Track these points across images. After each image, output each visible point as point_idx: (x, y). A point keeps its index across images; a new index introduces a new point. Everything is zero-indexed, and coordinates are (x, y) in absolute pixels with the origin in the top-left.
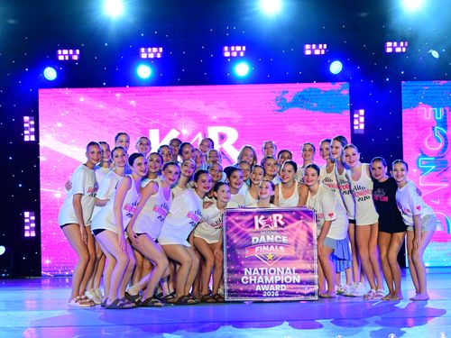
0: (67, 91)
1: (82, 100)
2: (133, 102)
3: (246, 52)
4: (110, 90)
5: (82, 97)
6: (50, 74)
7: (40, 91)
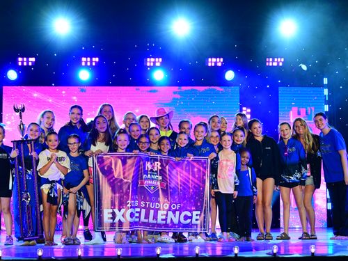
0: (24, 89)
1: (35, 95)
2: (75, 98)
3: (162, 63)
4: (58, 89)
5: (36, 93)
6: (12, 75)
7: (4, 87)
